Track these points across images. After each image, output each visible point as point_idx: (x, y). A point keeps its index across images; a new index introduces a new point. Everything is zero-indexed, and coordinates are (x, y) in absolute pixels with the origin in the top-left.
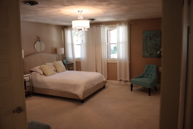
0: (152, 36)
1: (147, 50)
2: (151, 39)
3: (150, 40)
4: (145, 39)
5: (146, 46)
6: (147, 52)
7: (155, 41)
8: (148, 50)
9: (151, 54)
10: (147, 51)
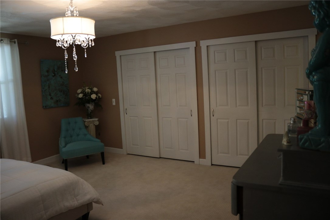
0: (56, 70)
1: (50, 95)
2: (55, 75)
3: (53, 76)
4: (46, 74)
5: (49, 87)
6: (52, 98)
7: (61, 78)
8: (52, 95)
9: (57, 101)
10: (50, 97)
